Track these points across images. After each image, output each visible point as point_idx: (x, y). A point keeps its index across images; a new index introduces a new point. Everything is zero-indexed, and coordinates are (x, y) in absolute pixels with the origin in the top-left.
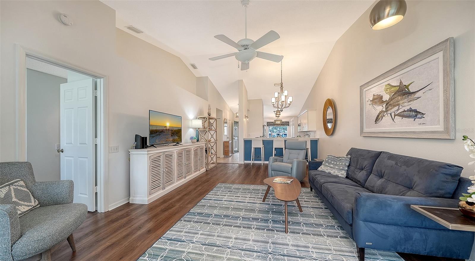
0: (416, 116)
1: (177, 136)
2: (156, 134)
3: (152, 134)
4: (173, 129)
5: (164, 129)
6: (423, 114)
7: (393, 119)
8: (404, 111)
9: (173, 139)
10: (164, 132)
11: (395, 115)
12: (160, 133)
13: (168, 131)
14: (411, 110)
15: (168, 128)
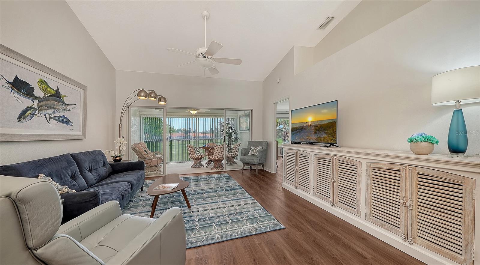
0: (68, 123)
1: (325, 133)
2: (296, 131)
3: (293, 132)
4: (317, 124)
5: (305, 125)
6: (72, 122)
7: (48, 121)
8: (59, 116)
9: (318, 138)
10: (305, 129)
11: (50, 118)
12: (300, 130)
13: (309, 127)
14: (64, 117)
15: (310, 123)
